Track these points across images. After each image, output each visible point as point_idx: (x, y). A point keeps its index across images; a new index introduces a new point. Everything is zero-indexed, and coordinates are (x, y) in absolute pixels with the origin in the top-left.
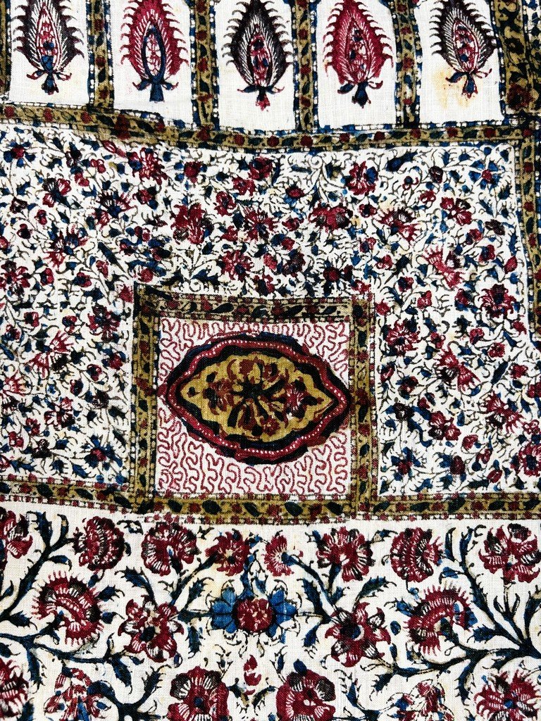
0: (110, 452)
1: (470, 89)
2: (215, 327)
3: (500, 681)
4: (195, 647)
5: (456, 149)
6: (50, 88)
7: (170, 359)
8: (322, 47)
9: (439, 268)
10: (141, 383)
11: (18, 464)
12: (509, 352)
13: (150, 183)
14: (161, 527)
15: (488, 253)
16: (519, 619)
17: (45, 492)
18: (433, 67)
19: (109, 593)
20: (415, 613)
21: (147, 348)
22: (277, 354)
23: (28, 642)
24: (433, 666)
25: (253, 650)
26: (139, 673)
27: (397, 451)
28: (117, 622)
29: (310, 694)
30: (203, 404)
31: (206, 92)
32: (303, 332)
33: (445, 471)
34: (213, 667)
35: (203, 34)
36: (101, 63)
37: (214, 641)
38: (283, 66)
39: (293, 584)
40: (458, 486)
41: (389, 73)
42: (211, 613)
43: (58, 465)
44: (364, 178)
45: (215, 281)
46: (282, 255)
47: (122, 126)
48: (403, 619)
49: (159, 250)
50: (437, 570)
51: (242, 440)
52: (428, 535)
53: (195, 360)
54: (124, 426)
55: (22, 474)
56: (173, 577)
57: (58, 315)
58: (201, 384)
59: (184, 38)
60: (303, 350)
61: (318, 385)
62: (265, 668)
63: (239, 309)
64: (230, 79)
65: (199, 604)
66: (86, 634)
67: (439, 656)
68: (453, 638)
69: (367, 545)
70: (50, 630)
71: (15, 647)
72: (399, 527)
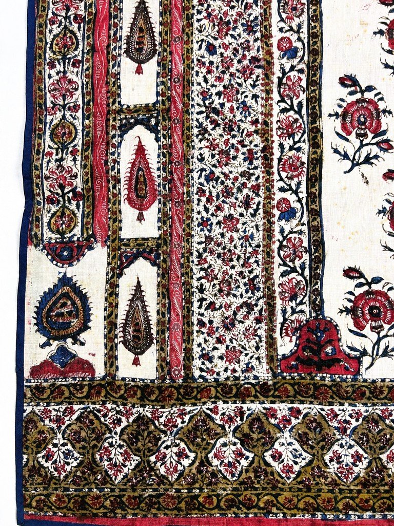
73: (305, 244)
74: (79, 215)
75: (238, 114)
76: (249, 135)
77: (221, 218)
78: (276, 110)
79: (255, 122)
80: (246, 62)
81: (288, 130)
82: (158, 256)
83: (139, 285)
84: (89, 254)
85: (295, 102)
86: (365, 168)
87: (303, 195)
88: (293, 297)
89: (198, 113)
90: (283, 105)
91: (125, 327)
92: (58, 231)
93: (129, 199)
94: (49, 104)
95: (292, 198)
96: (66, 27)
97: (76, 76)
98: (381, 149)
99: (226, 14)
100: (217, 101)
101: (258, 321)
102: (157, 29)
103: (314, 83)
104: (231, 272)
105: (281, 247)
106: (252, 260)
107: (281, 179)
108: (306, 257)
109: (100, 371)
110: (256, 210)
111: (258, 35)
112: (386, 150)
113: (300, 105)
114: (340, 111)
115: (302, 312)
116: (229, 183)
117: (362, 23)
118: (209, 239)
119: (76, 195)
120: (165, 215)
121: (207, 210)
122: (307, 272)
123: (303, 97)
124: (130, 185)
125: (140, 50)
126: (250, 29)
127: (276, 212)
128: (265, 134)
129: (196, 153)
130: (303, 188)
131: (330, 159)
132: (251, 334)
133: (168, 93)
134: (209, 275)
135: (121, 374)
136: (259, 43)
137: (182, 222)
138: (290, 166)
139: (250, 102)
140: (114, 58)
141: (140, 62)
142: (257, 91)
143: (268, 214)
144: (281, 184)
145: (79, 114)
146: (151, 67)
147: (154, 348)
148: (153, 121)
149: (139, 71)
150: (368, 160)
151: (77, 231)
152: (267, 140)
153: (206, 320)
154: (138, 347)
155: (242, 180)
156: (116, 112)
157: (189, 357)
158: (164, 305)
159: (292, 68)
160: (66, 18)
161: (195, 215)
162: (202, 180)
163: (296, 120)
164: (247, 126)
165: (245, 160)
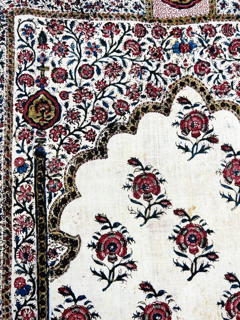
0: (140, 6)
4: (169, 58)
11: (114, 10)
14: (156, 27)
17: (123, 17)
19: (143, 44)
20: (230, 45)
23: (122, 57)
24: (236, 60)
25: (186, 57)
27: (220, 1)
28: (146, 51)
29: (203, 66)
33: (234, 8)
34: (174, 63)
37: (174, 57)
39: (195, 39)
42: (173, 48)
43: (126, 10)
48: (227, 47)
50: (235, 34)
51: (177, 3)
52: (231, 25)
55: (116, 13)
62: (190, 62)
65: (169, 47)
69: (215, 28)
70: (128, 53)
71: (118, 59)
72: (223, 23)
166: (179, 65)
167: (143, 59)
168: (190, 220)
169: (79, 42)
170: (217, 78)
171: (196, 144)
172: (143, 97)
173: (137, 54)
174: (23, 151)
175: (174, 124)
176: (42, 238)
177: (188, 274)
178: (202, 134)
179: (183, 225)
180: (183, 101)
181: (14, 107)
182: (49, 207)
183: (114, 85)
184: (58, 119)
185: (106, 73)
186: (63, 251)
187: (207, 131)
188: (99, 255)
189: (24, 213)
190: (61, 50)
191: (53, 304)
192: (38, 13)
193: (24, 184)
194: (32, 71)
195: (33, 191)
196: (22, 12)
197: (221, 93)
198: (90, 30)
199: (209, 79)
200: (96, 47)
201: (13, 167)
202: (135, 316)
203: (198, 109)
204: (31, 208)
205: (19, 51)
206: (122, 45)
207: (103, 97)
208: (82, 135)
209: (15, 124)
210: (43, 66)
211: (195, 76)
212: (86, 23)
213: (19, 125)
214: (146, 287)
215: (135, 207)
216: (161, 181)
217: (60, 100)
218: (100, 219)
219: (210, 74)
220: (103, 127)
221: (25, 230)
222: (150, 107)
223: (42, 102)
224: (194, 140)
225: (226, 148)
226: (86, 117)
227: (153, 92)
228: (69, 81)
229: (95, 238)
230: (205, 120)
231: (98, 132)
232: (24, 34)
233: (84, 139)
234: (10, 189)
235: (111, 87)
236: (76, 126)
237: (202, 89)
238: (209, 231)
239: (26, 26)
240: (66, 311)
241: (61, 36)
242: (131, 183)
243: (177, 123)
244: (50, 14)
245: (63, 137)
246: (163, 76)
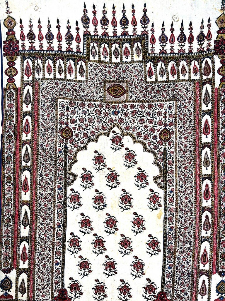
0: (101, 97)
1: (139, 57)
2: (112, 84)
3: (141, 119)
4: (110, 116)
5: (137, 64)
6: (94, 58)
7: (107, 87)
8: (123, 53)
9: (135, 77)
10: (104, 89)
11: (92, 98)
12: (142, 85)
13: (105, 68)
14: (107, 104)
15: (140, 75)
16: (143, 113)
17: (95, 101)
18: (135, 55)
19: (102, 111)
20: (132, 112)
21: (105, 86)
22: (118, 86)
23: (94, 116)
25: (116, 116)
26: (105, 119)
27: (130, 96)
28: (102, 114)
29: (122, 120)
30: (111, 92)
31: (111, 58)
32: (121, 84)
33: (135, 98)
34: (112, 118)
35: (110, 52)
36: (100, 55)
37: (112, 116)
38: (119, 55)
39: (120, 110)
40: (137, 99)
41: (130, 55)
43: (96, 98)
44: (128, 67)
45: (112, 79)
46: (119, 76)
47: (102, 62)
48: (131, 113)
49: (106, 75)
50: (135, 108)
51: (115, 95)
52: (134, 105)
53: (110, 87)
54: (103, 94)
55: (93, 99)
56: (108, 109)
57: (96, 83)
58: (110, 90)
59: (108, 52)
60: (121, 86)
61: (123, 89)
62: (117, 118)
63: (114, 82)
64: (113, 56)
65: (111, 112)
66: (100, 115)
67: (134, 117)
68: (136, 115)
69: (127, 106)
70: (96, 114)
71: (93, 116)
72: (131, 104)
73: (60, 272)
74: (10, 262)
75: (47, 240)
76: (49, 245)
77: (42, 264)
78: (56, 239)
79: (51, 242)
80: (49, 228)
81: (58, 244)
82: (28, 272)
83: (23, 279)
84: (12, 272)
85: (60, 238)
86: (75, 254)
87: (61, 260)
88: (57, 284)
89: (38, 239)
90: (57, 238)
91: (20, 288)
92: (5, 267)
93: (21, 259)
94: (4, 236)
95: (58, 260)
96: (8, 217)
97: (10, 229)
98: (79, 250)
99: (45, 216)
100: (42, 236)
101: (49, 288)
102: (29, 218)
103: (64, 234)
104: (44, 277)
105: (55, 272)
106: (49, 274)
107: (56, 256)
108: (60, 275)
109: (14, 298)
110: (50, 263)
111: (52, 221)
112: (80, 250)
113: (61, 238)
114: (70, 241)
115: (59, 287)
116: (44, 256)
117: (76, 220)
118: (39, 269)
119: (10, 258)
120: (30, 263)
121: (39, 262)
122: (60, 279)
123: (62, 237)
124: (22, 256)
125: (25, 223)
126: (50, 220)
127: (54, 264)
128: (53, 245)
129: (37, 248)
130: (61, 258)
131: (67, 252)
132: (48, 291)
133: (31, 234)
134: (39, 277)
135: (19, 298)
136: (52, 223)
137: (33, 265)
138: (58, 253)
139: (50, 237)
140: (19, 225)
141: (25, 226)
142: (51, 234)
143: (53, 264)
144: (56, 257)
145: (11, 238)
146: (28, 228)
147: (26, 293)
148: (28, 240)
149: (25, 228)
150: (76, 252)
151: (9, 266)
152: (53, 246)
153: (38, 288)
154: (23, 293)
155: (47, 256)
156: (19, 238)
157: (34, 296)
158: (29, 284)
159: (60, 230)
160: (8, 215)
161: (36, 263)
162: (38, 255)
163: (60, 242)
164: (49, 243)
165: (48, 251)
166: (114, 119)
167: (101, 116)
168: (112, 172)
169: (80, 110)
170: (126, 124)
171: (117, 147)
172: (100, 130)
173: (99, 115)
174: (60, 146)
175: (110, 140)
176: (66, 174)
177: (110, 188)
178: (119, 144)
179: (110, 173)
180: (114, 132)
181: (58, 132)
182: (68, 165)
183: (90, 125)
184: (72, 136)
185: (88, 121)
186: (72, 178)
187: (121, 143)
188: (83, 180)
189: (61, 166)
190: (74, 112)
191: (68, 194)
192: (66, 99)
193: (61, 157)
194: (64, 119)
195: (63, 159)
196: (61, 98)
197: (127, 130)
198: (83, 105)
199: (123, 125)
200: (86, 112)
201: (57, 151)
202: (92, 199)
203: (119, 135)
204: (63, 164)
205: (60, 112)
206: (94, 111)
207: (87, 129)
208: (79, 142)
209: (58, 137)
210: (67, 118)
211: (119, 123)
212: (82, 103)
213: (59, 138)
214: (96, 191)
215: (95, 166)
216: (104, 158)
217: (73, 130)
218: (84, 169)
219: (124, 123)
220: (86, 140)
221: (61, 171)
222: (103, 133)
223: (67, 130)
224: (116, 146)
225: (126, 149)
226: (81, 136)
227: (104, 128)
228: (76, 123)
229: (82, 175)
230: (121, 139)
231: (84, 141)
232: (61, 106)
233: (80, 143)
234: (56, 158)
235: (90, 126)
236: (78, 139)
237: (121, 128)
238: (118, 176)
239: (62, 104)
240: (72, 196)
241: (74, 107)
242: (94, 159)
243: (111, 139)
244: (70, 99)
245: (73, 142)
246: (107, 123)
